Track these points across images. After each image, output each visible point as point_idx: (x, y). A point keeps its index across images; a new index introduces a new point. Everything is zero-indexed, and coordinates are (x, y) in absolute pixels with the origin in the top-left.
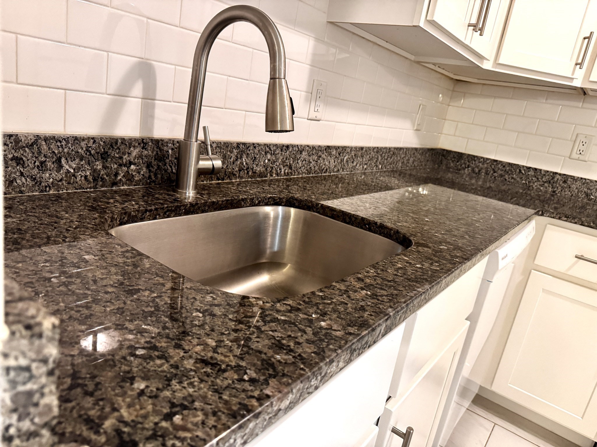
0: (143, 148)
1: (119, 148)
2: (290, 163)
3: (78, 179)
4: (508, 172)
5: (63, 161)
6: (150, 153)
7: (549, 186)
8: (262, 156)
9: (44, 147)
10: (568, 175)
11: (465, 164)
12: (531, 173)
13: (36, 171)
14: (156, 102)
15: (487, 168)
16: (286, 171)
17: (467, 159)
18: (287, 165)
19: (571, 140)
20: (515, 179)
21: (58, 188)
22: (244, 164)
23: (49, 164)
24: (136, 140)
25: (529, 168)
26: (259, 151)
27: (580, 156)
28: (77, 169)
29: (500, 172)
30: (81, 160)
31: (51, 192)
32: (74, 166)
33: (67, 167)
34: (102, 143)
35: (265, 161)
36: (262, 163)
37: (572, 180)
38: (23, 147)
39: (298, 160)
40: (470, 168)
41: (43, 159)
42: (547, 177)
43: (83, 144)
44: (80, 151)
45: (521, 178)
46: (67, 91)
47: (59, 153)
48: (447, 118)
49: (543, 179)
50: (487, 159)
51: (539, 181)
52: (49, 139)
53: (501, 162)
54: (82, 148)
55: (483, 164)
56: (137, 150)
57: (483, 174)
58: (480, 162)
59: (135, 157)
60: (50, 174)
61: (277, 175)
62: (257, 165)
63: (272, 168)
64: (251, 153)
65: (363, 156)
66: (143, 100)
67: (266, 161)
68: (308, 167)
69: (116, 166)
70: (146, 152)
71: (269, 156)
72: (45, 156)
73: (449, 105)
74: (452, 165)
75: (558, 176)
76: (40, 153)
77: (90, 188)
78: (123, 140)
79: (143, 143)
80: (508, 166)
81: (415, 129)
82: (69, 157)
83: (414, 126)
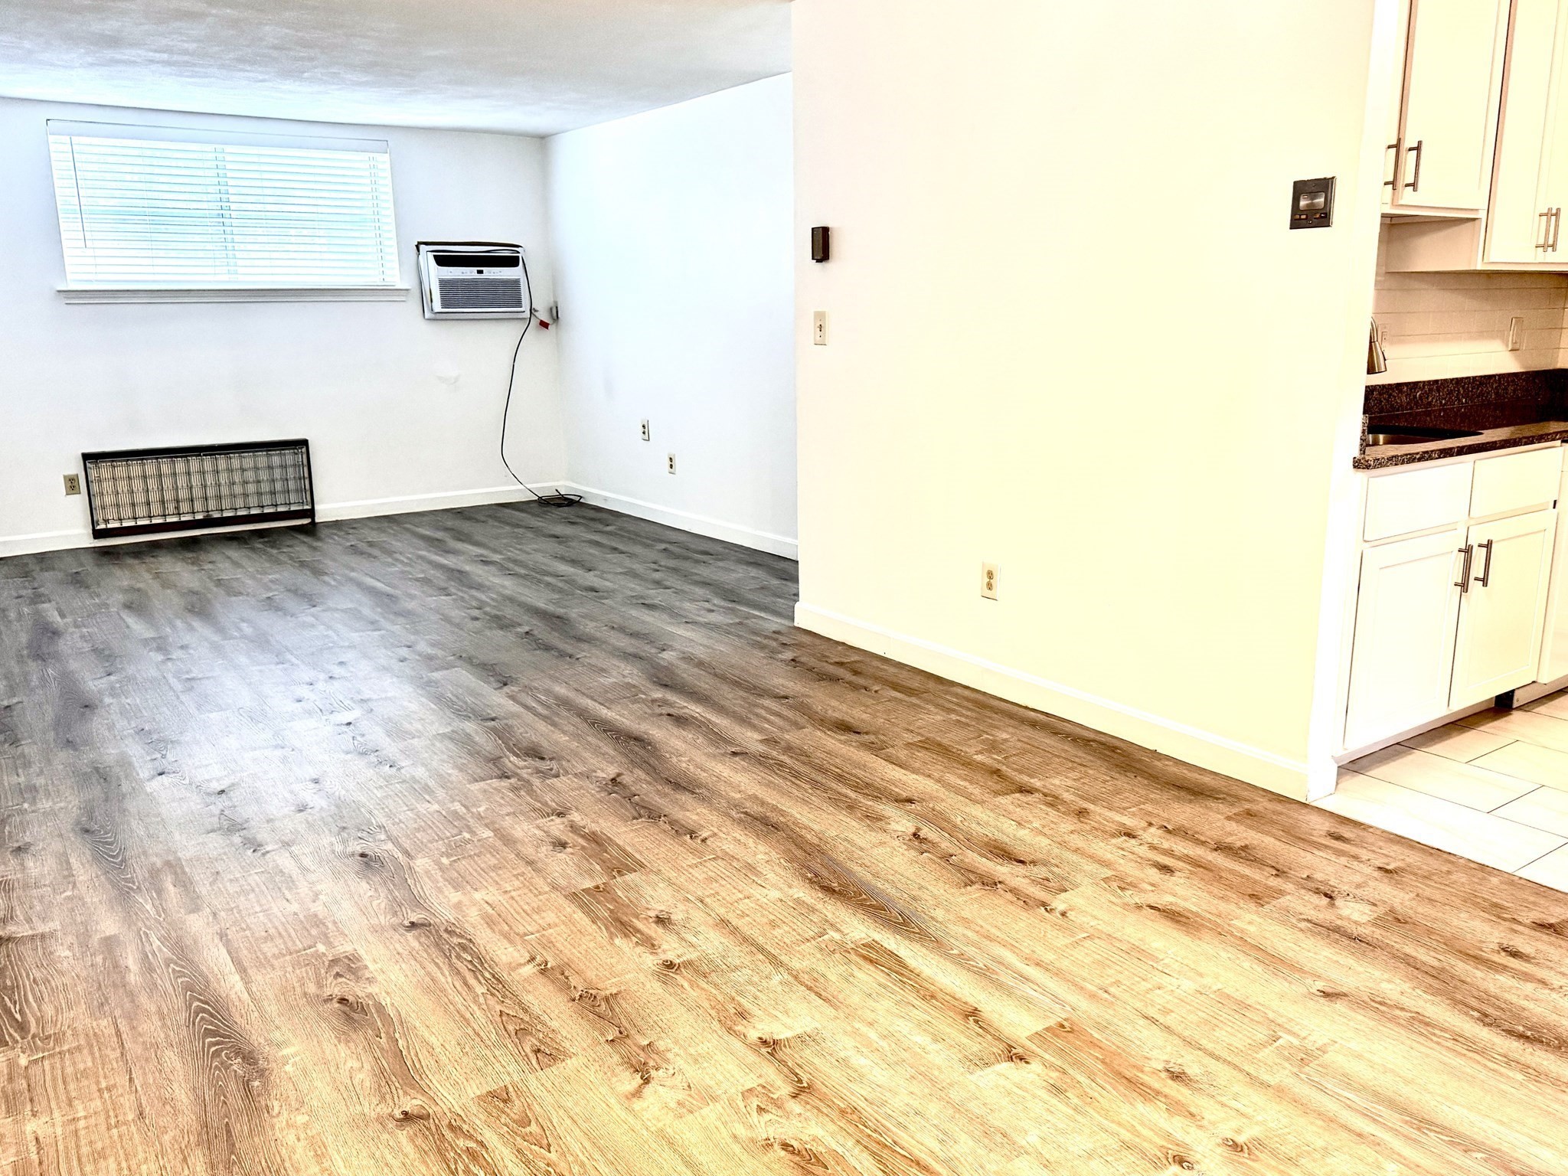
81: (1510, 348)
83: (1507, 346)
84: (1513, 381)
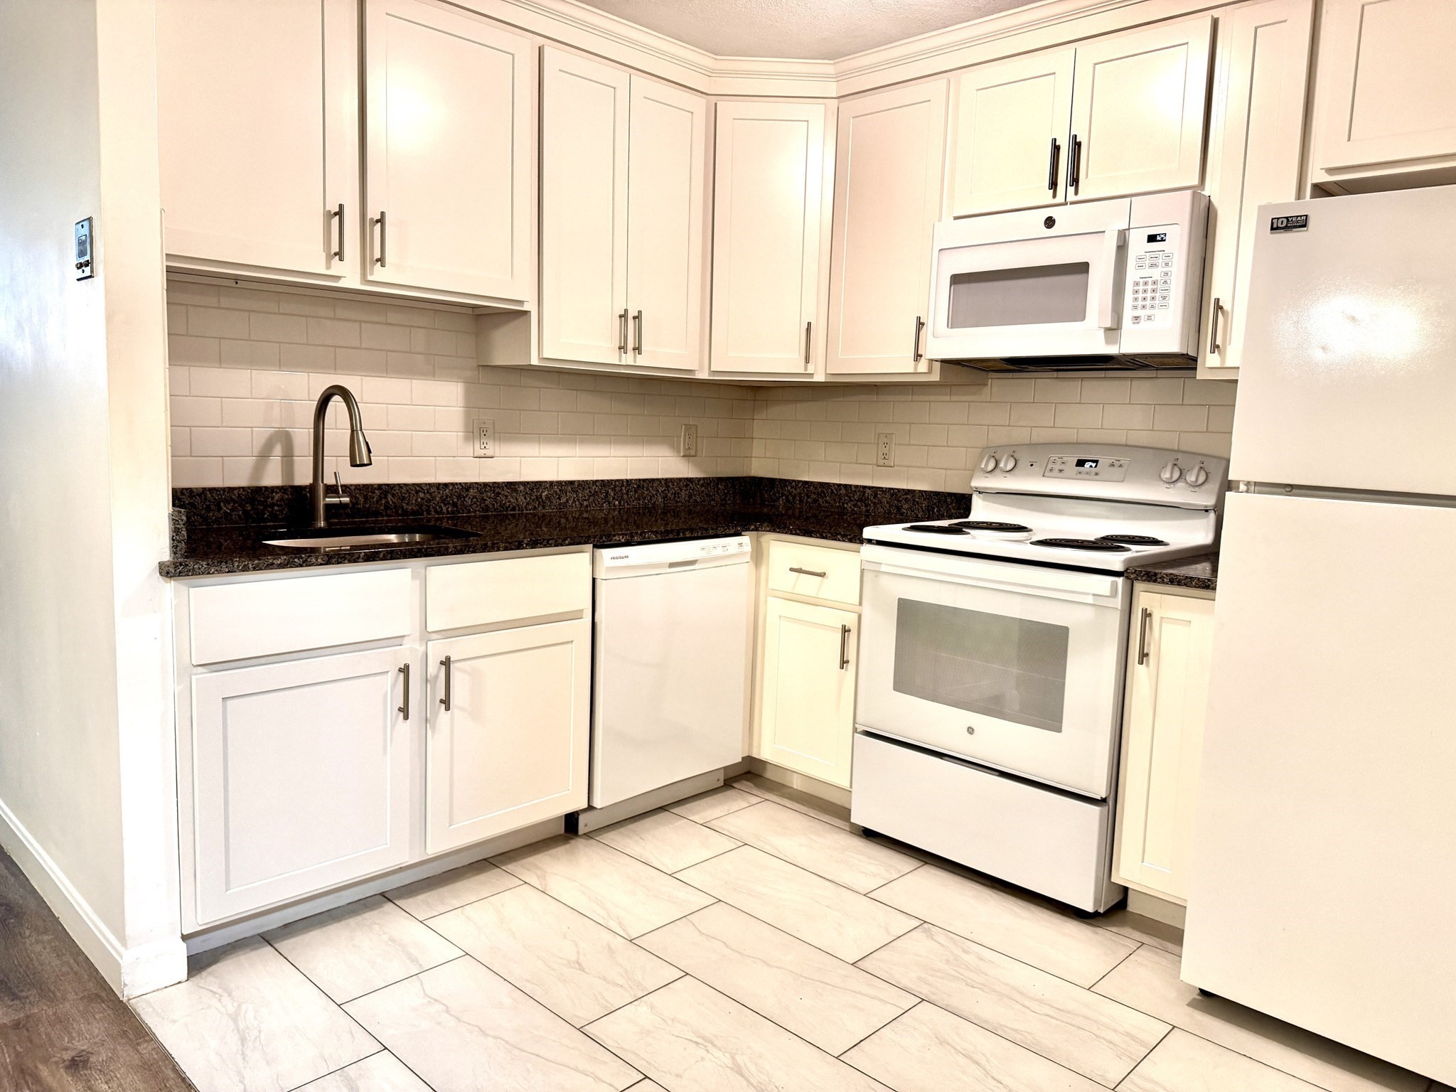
0: (283, 493)
1: (263, 494)
2: (453, 501)
3: (234, 517)
4: (821, 495)
5: (222, 504)
6: (290, 497)
7: (862, 505)
8: (412, 495)
9: (209, 495)
10: (876, 487)
11: (778, 492)
12: (843, 491)
13: (204, 511)
14: (295, 458)
15: (800, 494)
16: (450, 509)
17: (779, 486)
18: (450, 504)
19: (875, 443)
20: (829, 503)
21: (219, 523)
22: (391, 503)
23: (212, 507)
24: (277, 487)
25: (839, 485)
26: (407, 491)
27: (885, 461)
28: (232, 510)
29: (813, 496)
30: (235, 504)
31: (215, 526)
32: (230, 508)
33: (225, 508)
34: (249, 491)
35: (417, 499)
36: (414, 502)
37: (881, 493)
38: (195, 496)
39: (464, 497)
40: (784, 498)
41: (208, 503)
42: (858, 494)
43: (236, 492)
44: (234, 497)
45: (834, 500)
46: (225, 458)
47: (219, 499)
48: (754, 436)
49: (855, 497)
50: (799, 481)
51: (852, 501)
52: (212, 490)
53: (812, 482)
54: (235, 495)
55: (795, 489)
56: (279, 495)
57: (797, 502)
58: (792, 488)
59: (278, 500)
60: (213, 514)
61: (436, 512)
62: (407, 504)
63: (429, 506)
64: (397, 493)
65: (577, 491)
66: (284, 458)
67: (419, 500)
68: (482, 505)
69: (262, 507)
70: (287, 496)
71: (421, 495)
72: (210, 501)
73: (753, 419)
74: (766, 496)
75: (868, 491)
76: (206, 499)
77: (243, 524)
78: (266, 487)
79: (282, 489)
80: (820, 487)
81: (682, 455)
82: (227, 501)
83: (678, 451)
84: (687, 485)
